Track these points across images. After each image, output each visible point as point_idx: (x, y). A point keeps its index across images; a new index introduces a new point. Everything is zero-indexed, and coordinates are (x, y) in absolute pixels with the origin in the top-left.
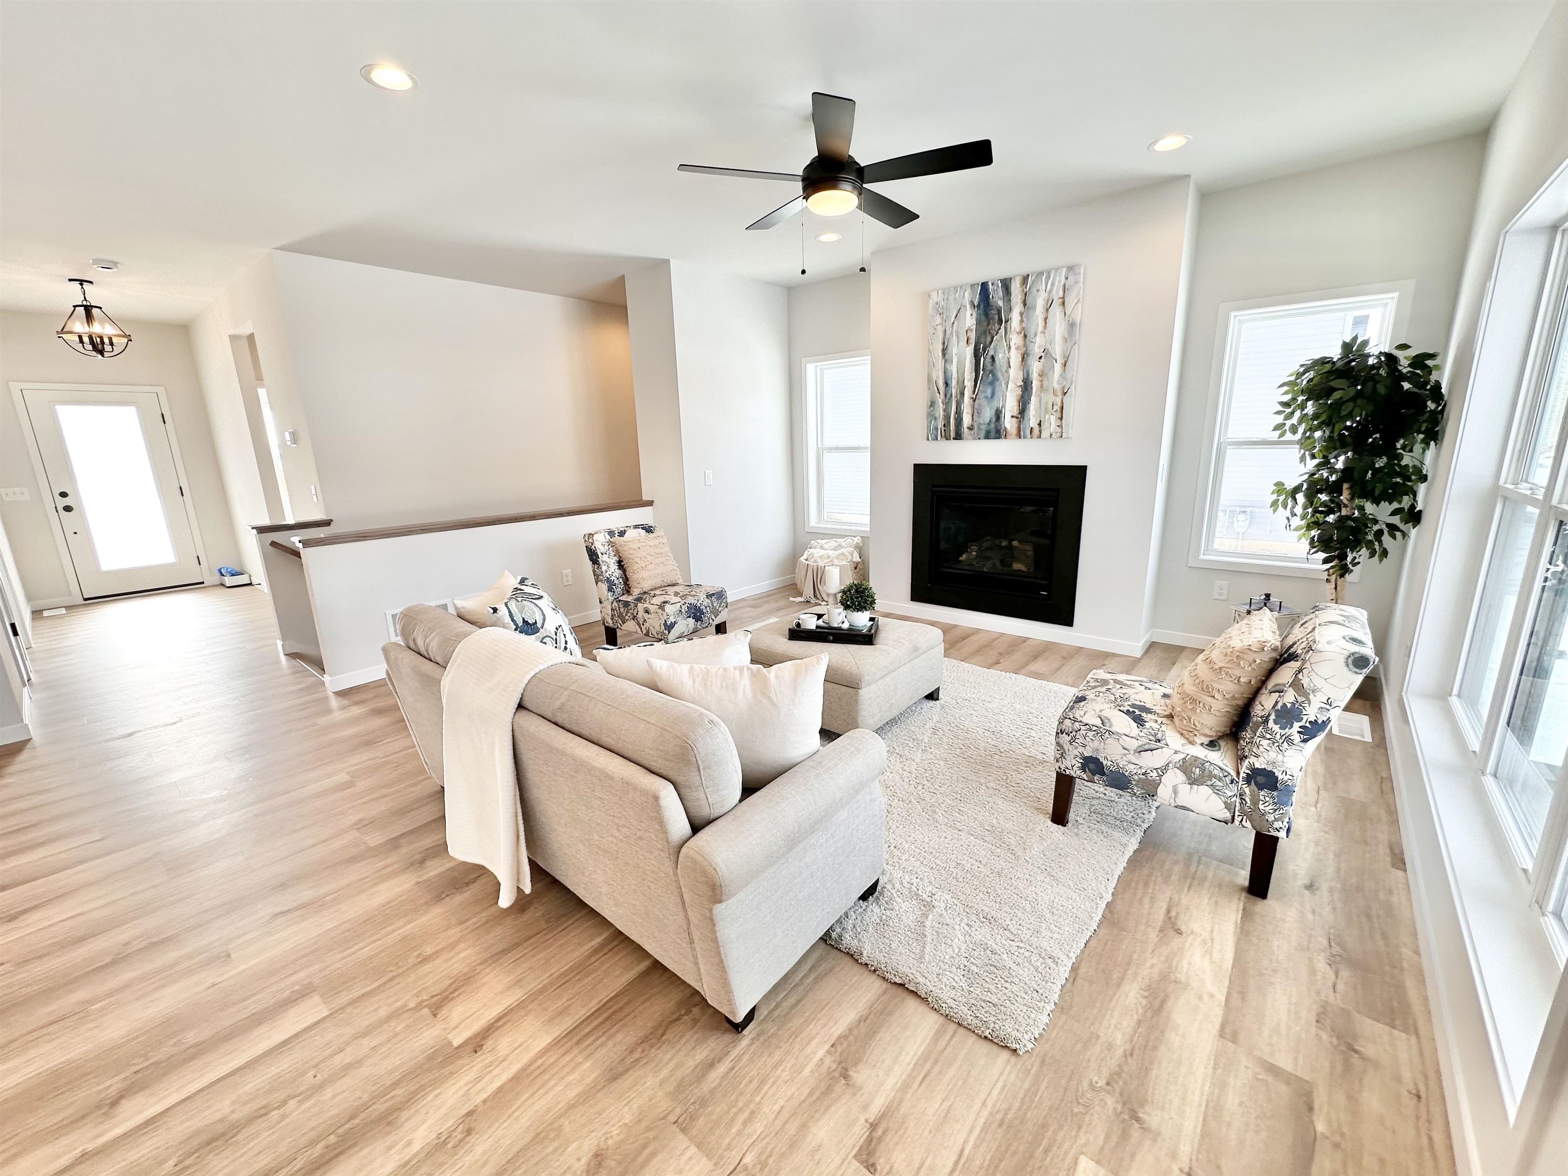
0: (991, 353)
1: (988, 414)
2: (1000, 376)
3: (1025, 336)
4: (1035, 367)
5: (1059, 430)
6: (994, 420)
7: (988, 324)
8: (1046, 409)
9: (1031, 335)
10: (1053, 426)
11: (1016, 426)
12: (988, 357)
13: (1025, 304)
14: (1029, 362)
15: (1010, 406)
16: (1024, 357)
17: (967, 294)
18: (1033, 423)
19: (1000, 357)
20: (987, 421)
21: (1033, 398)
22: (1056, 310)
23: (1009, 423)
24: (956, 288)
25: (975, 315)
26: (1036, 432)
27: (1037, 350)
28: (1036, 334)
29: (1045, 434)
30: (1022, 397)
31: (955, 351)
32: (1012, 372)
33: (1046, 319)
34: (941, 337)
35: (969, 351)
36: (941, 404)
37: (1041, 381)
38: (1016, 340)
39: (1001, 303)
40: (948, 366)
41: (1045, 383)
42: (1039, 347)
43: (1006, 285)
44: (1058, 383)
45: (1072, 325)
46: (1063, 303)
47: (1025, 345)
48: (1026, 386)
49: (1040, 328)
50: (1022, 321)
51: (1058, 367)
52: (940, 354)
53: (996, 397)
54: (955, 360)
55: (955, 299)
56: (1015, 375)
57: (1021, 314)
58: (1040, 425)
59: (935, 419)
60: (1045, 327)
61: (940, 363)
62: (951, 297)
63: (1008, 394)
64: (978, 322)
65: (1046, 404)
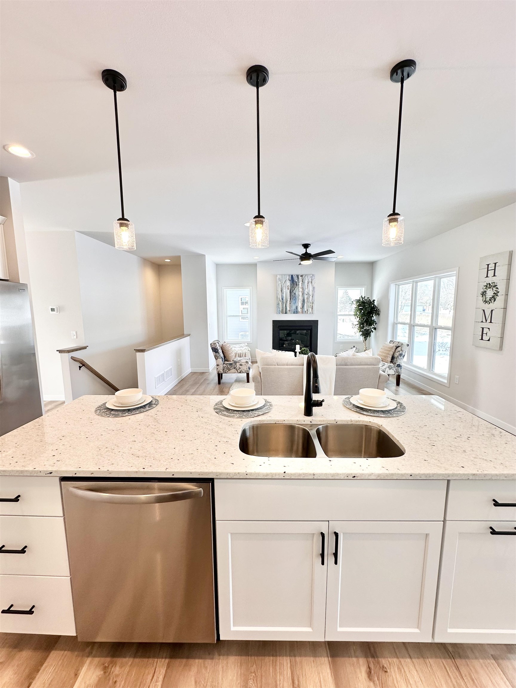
0: (294, 292)
1: (294, 307)
2: (297, 298)
3: (303, 289)
4: (306, 297)
5: (312, 312)
6: (296, 309)
7: (293, 285)
8: (309, 307)
9: (304, 289)
10: (311, 311)
11: (301, 310)
12: (294, 293)
13: (303, 282)
14: (304, 295)
15: (300, 305)
16: (303, 294)
17: (287, 277)
18: (306, 310)
19: (297, 293)
20: (294, 309)
21: (305, 304)
22: (310, 284)
23: (299, 309)
24: (284, 275)
25: (290, 282)
26: (306, 312)
27: (306, 293)
28: (305, 289)
29: (309, 313)
30: (303, 303)
31: (284, 291)
32: (300, 297)
33: (308, 286)
34: (281, 287)
35: (289, 291)
36: (281, 304)
37: (307, 300)
38: (301, 290)
39: (296, 281)
40: (283, 295)
41: (308, 300)
42: (307, 292)
43: (298, 276)
44: (311, 301)
45: (314, 288)
46: (312, 283)
47: (303, 291)
48: (304, 301)
49: (307, 288)
50: (302, 285)
51: (311, 297)
52: (280, 291)
53: (296, 303)
54: (285, 293)
55: (284, 278)
56: (301, 298)
57: (302, 284)
58: (307, 310)
59: (279, 308)
60: (308, 287)
61: (280, 294)
62: (283, 277)
63: (299, 303)
64: (291, 284)
65: (309, 305)
